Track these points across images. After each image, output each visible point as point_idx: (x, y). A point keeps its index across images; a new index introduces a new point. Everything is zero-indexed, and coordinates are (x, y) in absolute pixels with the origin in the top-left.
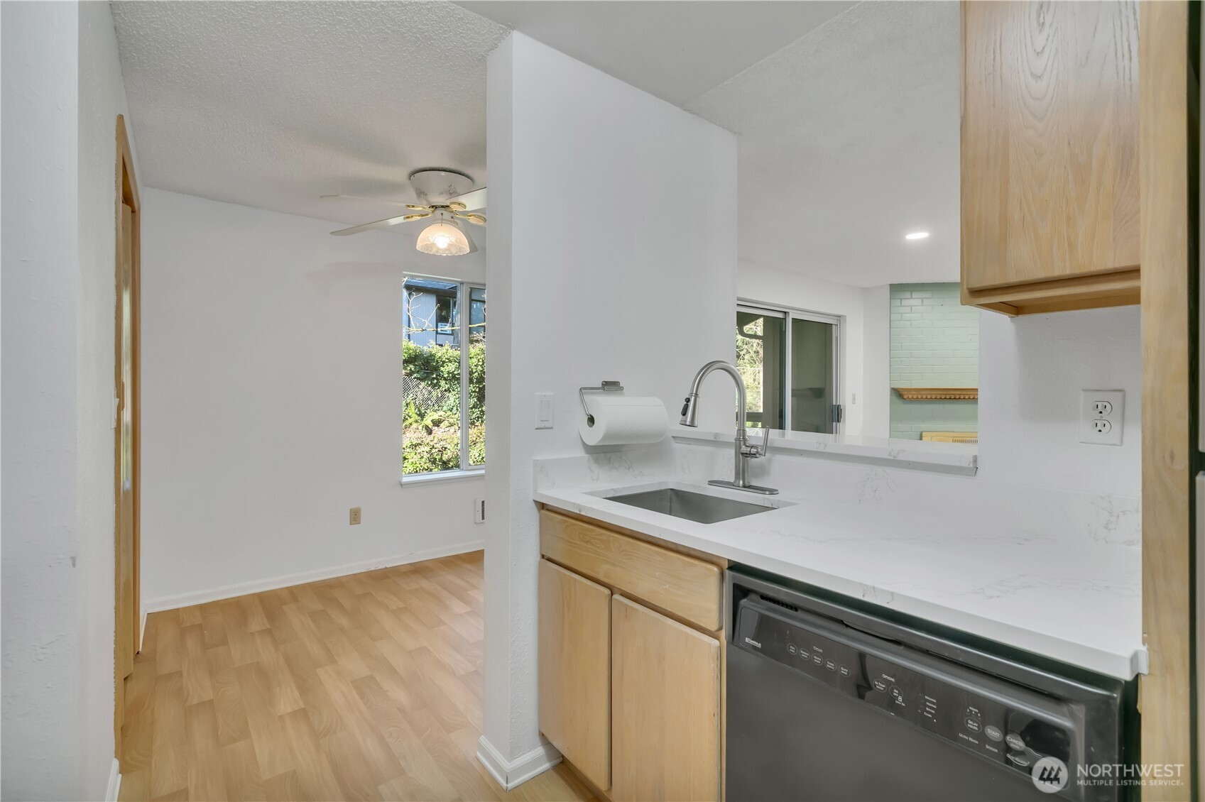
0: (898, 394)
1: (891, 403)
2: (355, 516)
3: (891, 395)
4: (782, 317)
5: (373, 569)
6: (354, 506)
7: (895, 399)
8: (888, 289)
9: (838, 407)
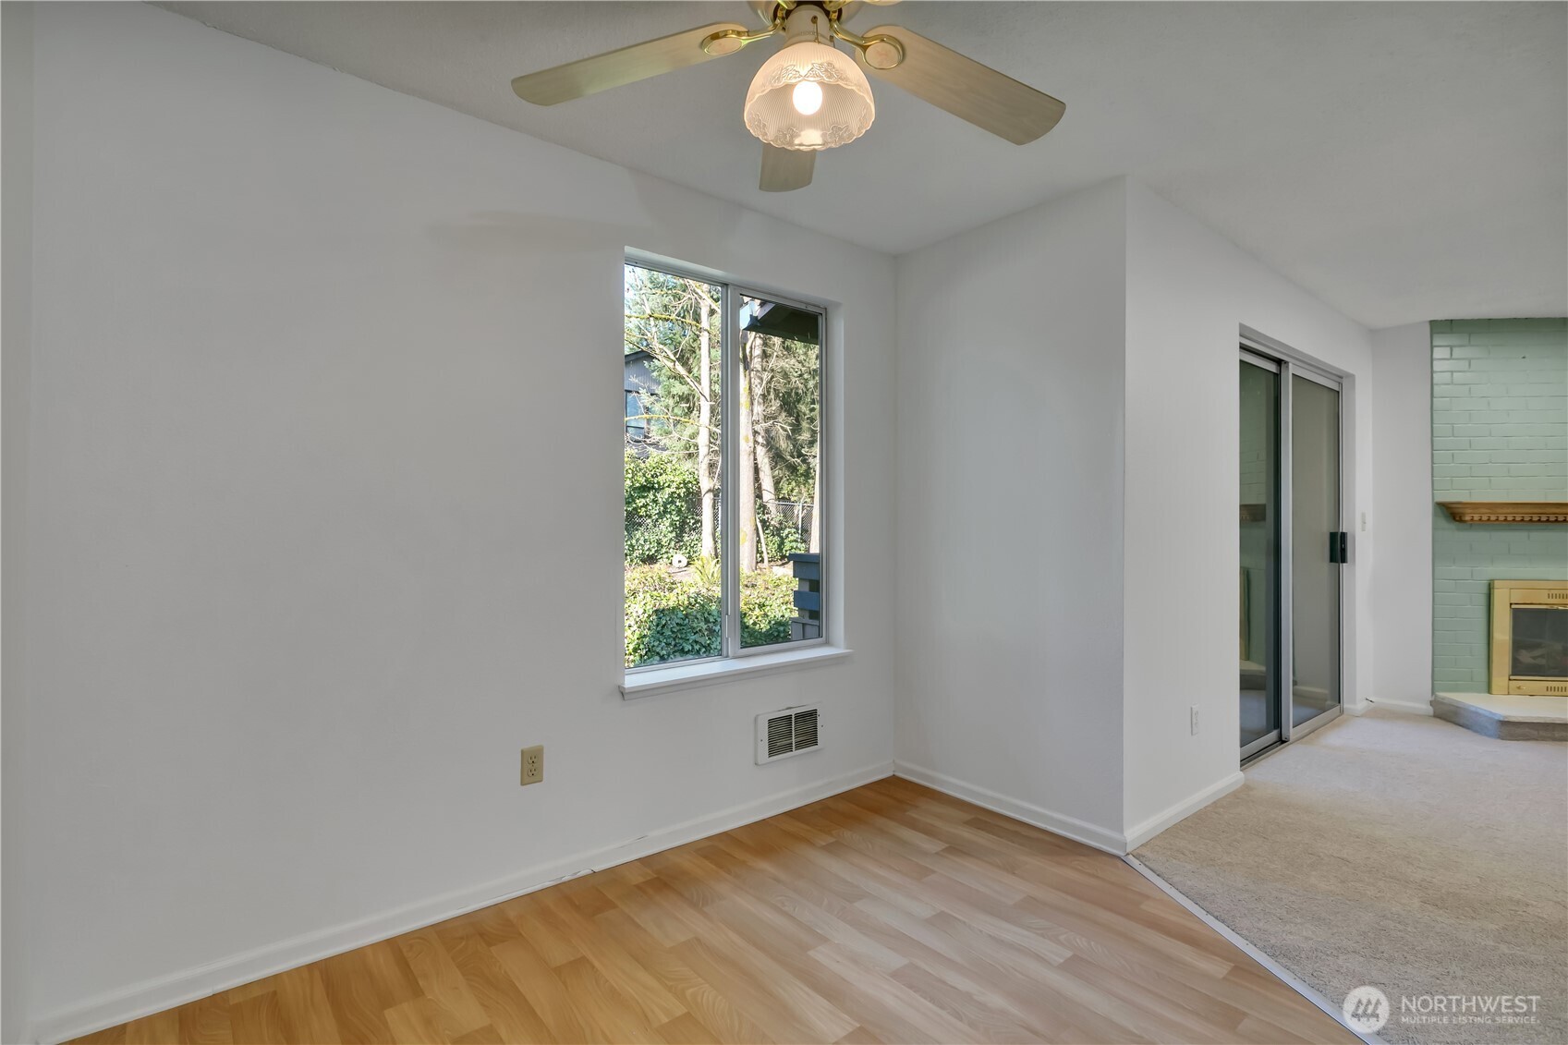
0: (1451, 513)
1: (1435, 529)
2: (532, 766)
3: (1435, 515)
4: (1275, 371)
5: (567, 878)
6: (531, 743)
7: (1443, 523)
8: (1427, 328)
9: (1343, 535)
